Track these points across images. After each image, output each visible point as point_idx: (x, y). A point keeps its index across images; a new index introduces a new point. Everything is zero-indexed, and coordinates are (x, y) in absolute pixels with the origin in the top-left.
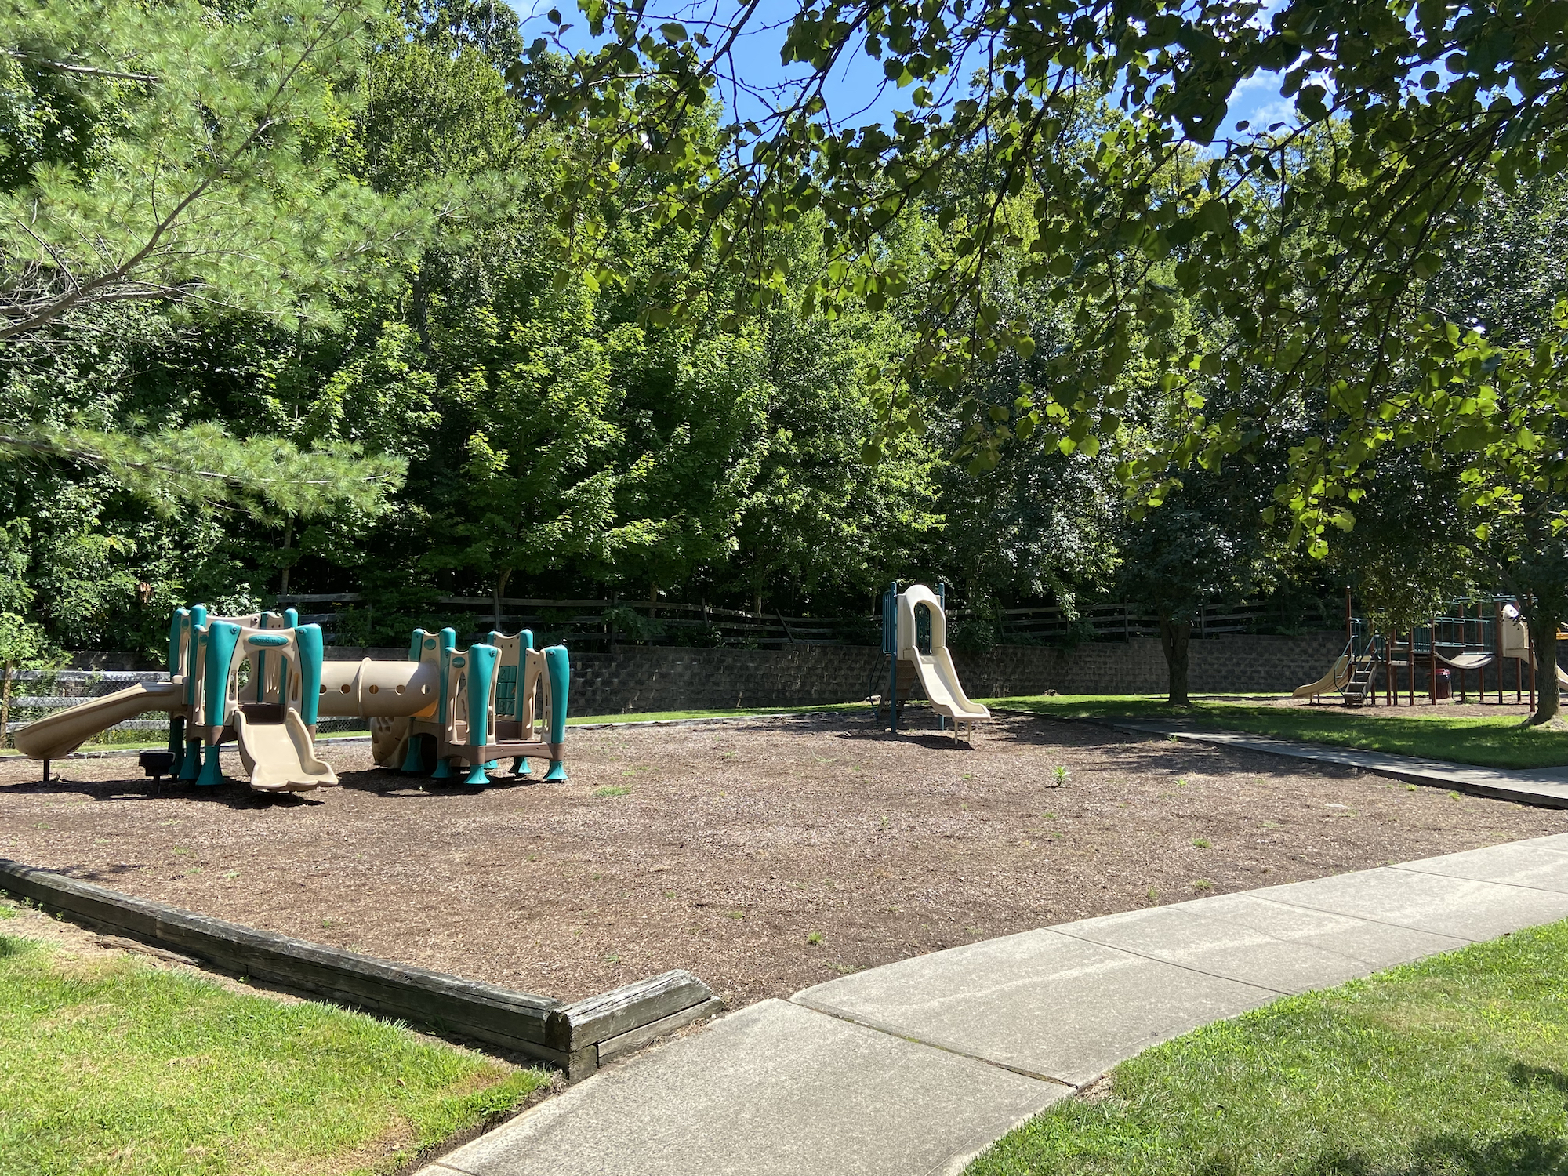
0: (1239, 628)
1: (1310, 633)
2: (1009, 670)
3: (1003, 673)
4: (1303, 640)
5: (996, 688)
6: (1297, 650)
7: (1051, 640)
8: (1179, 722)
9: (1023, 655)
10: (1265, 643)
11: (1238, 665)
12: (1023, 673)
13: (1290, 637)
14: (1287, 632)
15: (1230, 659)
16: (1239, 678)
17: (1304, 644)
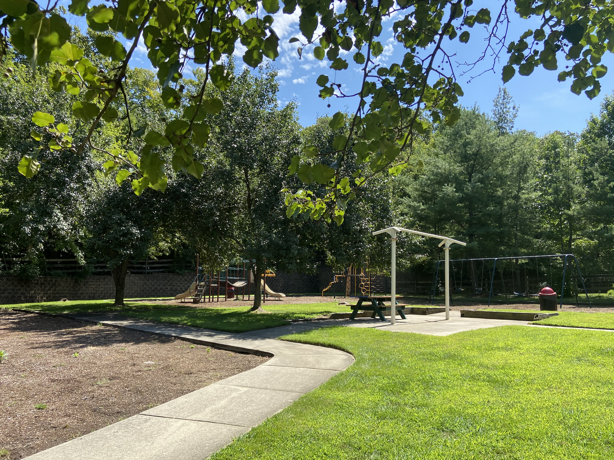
0: (161, 270)
1: (188, 273)
2: (46, 289)
3: (43, 290)
4: (186, 275)
5: (38, 297)
6: (183, 279)
7: (73, 274)
8: (111, 315)
9: (56, 281)
10: (171, 276)
11: (159, 285)
12: (55, 290)
13: (180, 274)
14: (180, 272)
15: (156, 283)
16: (159, 291)
17: (186, 277)
